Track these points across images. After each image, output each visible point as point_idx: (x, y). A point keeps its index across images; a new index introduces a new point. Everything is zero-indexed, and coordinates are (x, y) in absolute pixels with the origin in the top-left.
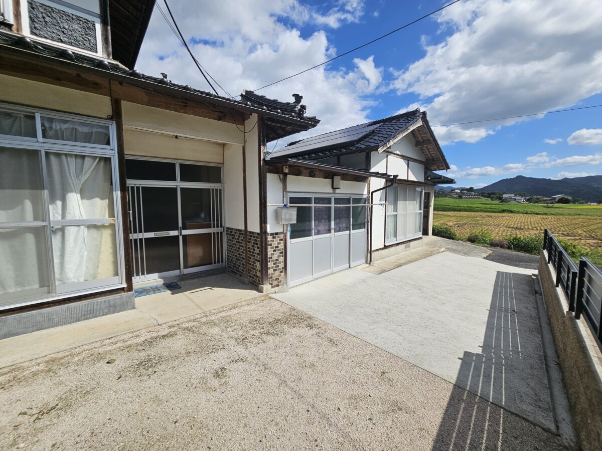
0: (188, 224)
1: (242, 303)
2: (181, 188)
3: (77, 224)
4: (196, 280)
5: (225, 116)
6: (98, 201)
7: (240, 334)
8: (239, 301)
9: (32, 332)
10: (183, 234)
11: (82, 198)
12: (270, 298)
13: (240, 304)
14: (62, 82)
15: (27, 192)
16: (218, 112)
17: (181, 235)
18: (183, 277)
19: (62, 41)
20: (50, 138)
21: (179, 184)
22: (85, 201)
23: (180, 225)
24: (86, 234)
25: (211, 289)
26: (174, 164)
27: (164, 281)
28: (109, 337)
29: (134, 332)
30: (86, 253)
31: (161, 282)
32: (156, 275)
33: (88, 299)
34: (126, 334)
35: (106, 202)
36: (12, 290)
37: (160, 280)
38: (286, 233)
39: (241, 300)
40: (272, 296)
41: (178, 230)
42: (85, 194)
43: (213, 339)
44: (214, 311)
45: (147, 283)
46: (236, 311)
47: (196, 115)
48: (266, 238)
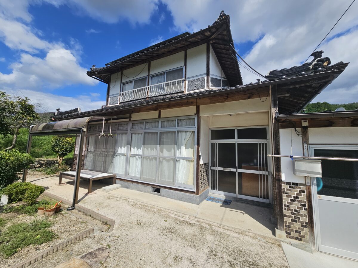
0: (243, 165)
1: (250, 234)
2: (238, 143)
3: (183, 158)
4: (244, 205)
5: (253, 95)
6: (190, 149)
7: (217, 250)
8: (248, 231)
9: (168, 198)
10: (238, 171)
11: (185, 149)
12: (279, 246)
13: (247, 233)
14: (183, 106)
15: (173, 146)
16: (248, 94)
17: (237, 172)
18: (237, 200)
19: (195, 90)
20: (180, 126)
21: (236, 141)
22: (186, 149)
23: (237, 165)
24: (185, 163)
25: (243, 213)
26: (234, 130)
27: (226, 197)
28: (177, 211)
29: (185, 214)
30: (184, 172)
31: (224, 198)
32: (222, 193)
33: (183, 192)
34: (182, 213)
35: (193, 150)
36: (167, 180)
37: (224, 196)
38: (310, 186)
39: (251, 231)
40: (283, 244)
41: (235, 168)
42: (186, 147)
43: (202, 241)
44: (225, 227)
45: (217, 196)
46: (237, 235)
47: (233, 101)
48: (280, 186)
